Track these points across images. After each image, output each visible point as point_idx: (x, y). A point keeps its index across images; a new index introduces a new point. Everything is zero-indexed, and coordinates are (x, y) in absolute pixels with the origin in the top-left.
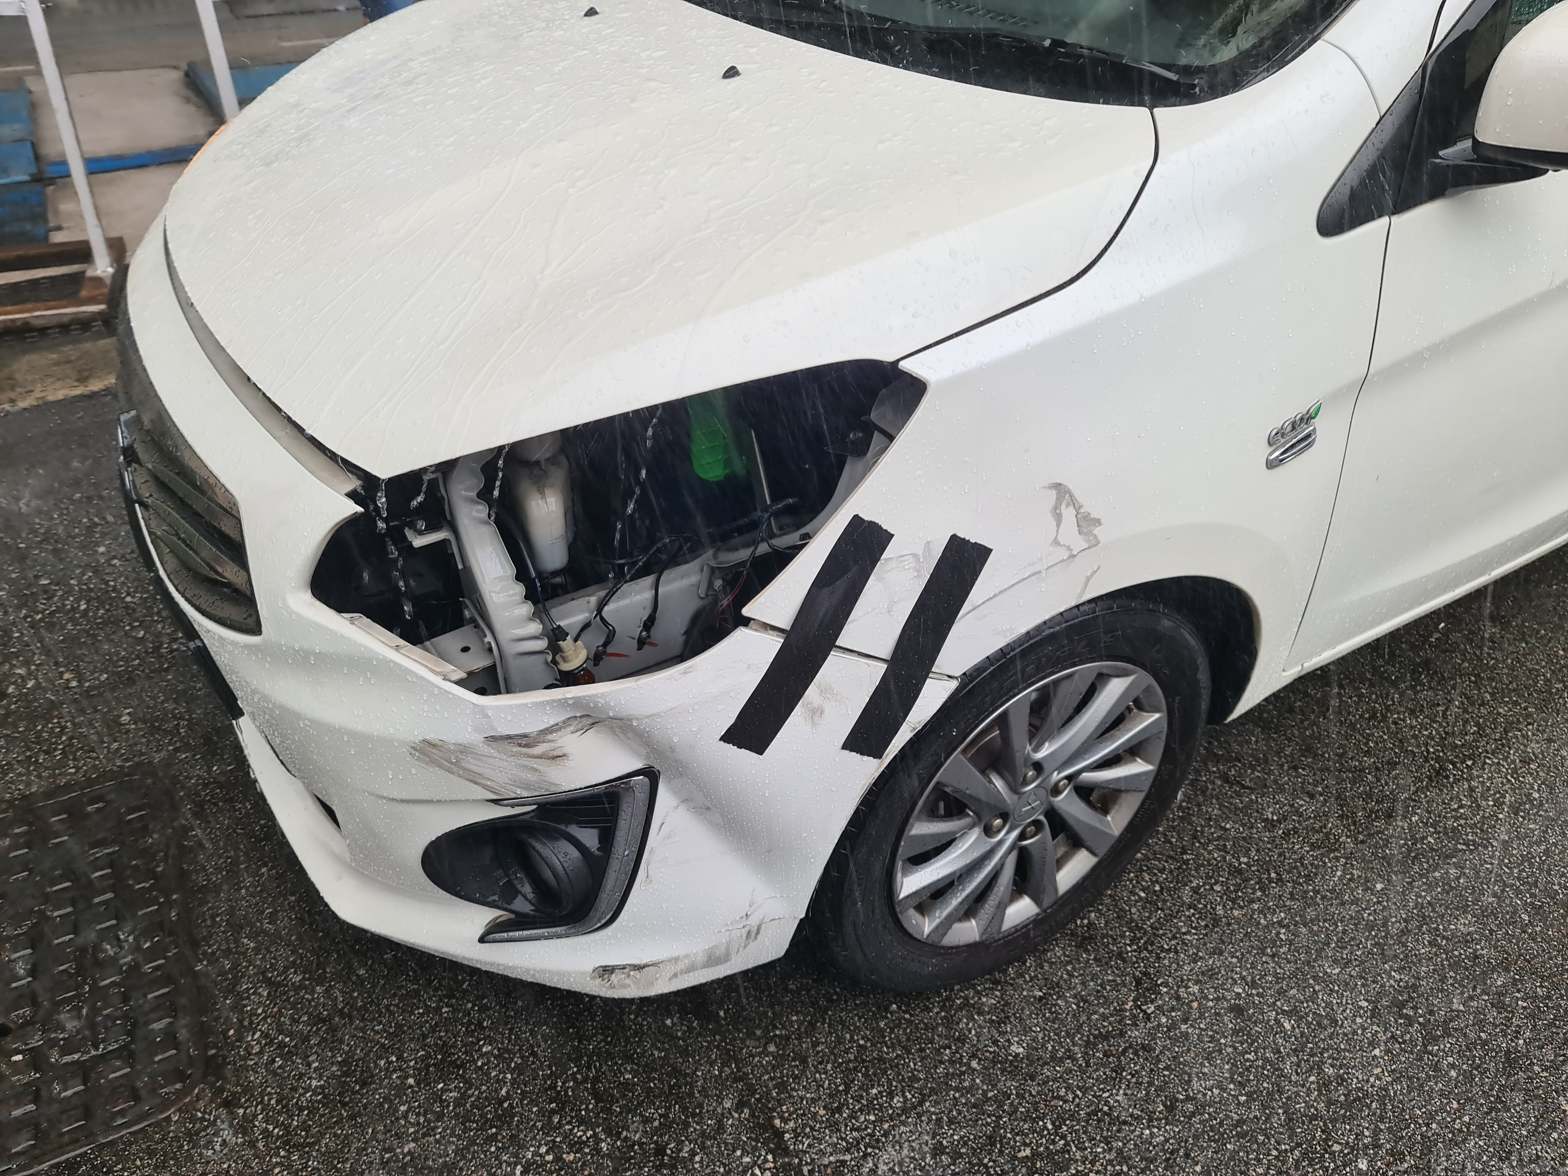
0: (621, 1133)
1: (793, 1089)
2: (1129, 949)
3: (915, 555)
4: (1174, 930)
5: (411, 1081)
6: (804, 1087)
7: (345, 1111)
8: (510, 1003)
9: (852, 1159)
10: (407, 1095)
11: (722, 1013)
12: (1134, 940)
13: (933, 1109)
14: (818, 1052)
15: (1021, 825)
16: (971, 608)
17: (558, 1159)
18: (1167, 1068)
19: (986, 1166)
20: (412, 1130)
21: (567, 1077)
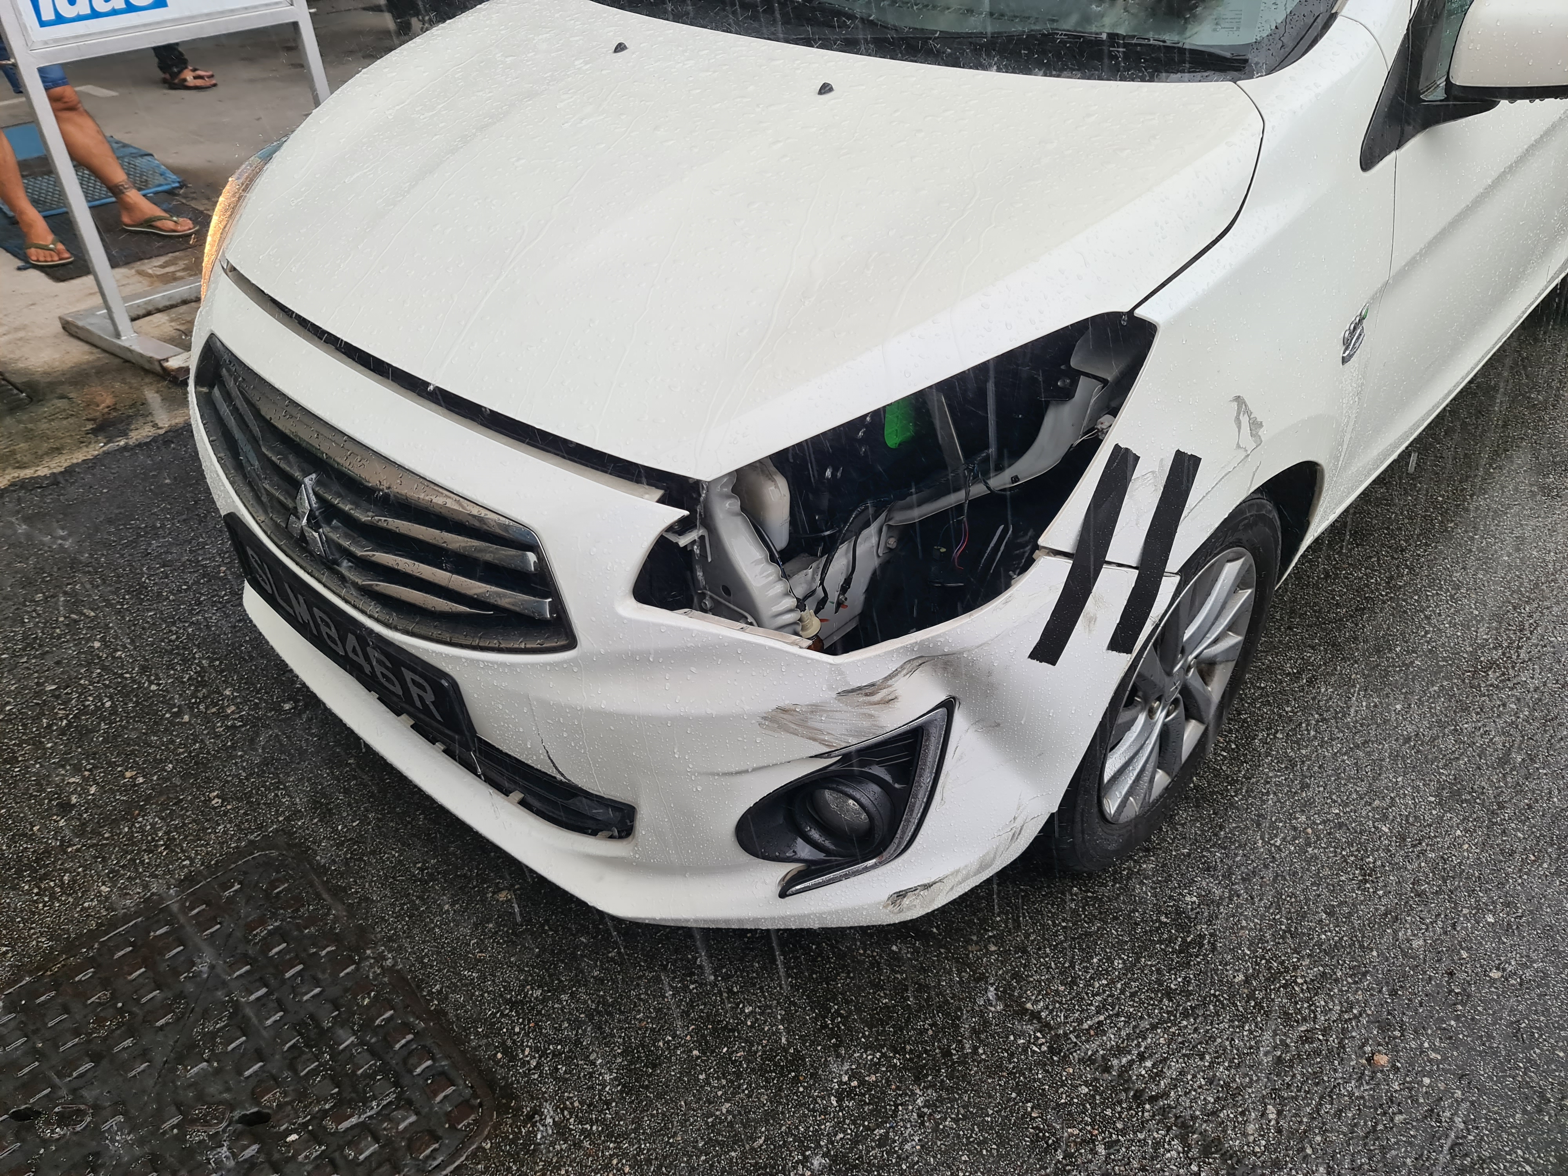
0: (904, 1048)
1: (1028, 976)
2: (1236, 799)
3: (1154, 469)
5: (696, 1053)
6: (1035, 972)
7: (650, 1093)
8: (746, 967)
9: (1105, 1019)
10: (699, 1065)
11: (935, 930)
13: (1149, 963)
14: (1032, 942)
15: (1168, 703)
16: (1188, 511)
17: (862, 1083)
19: (1214, 995)
20: (720, 1093)
21: (832, 1015)
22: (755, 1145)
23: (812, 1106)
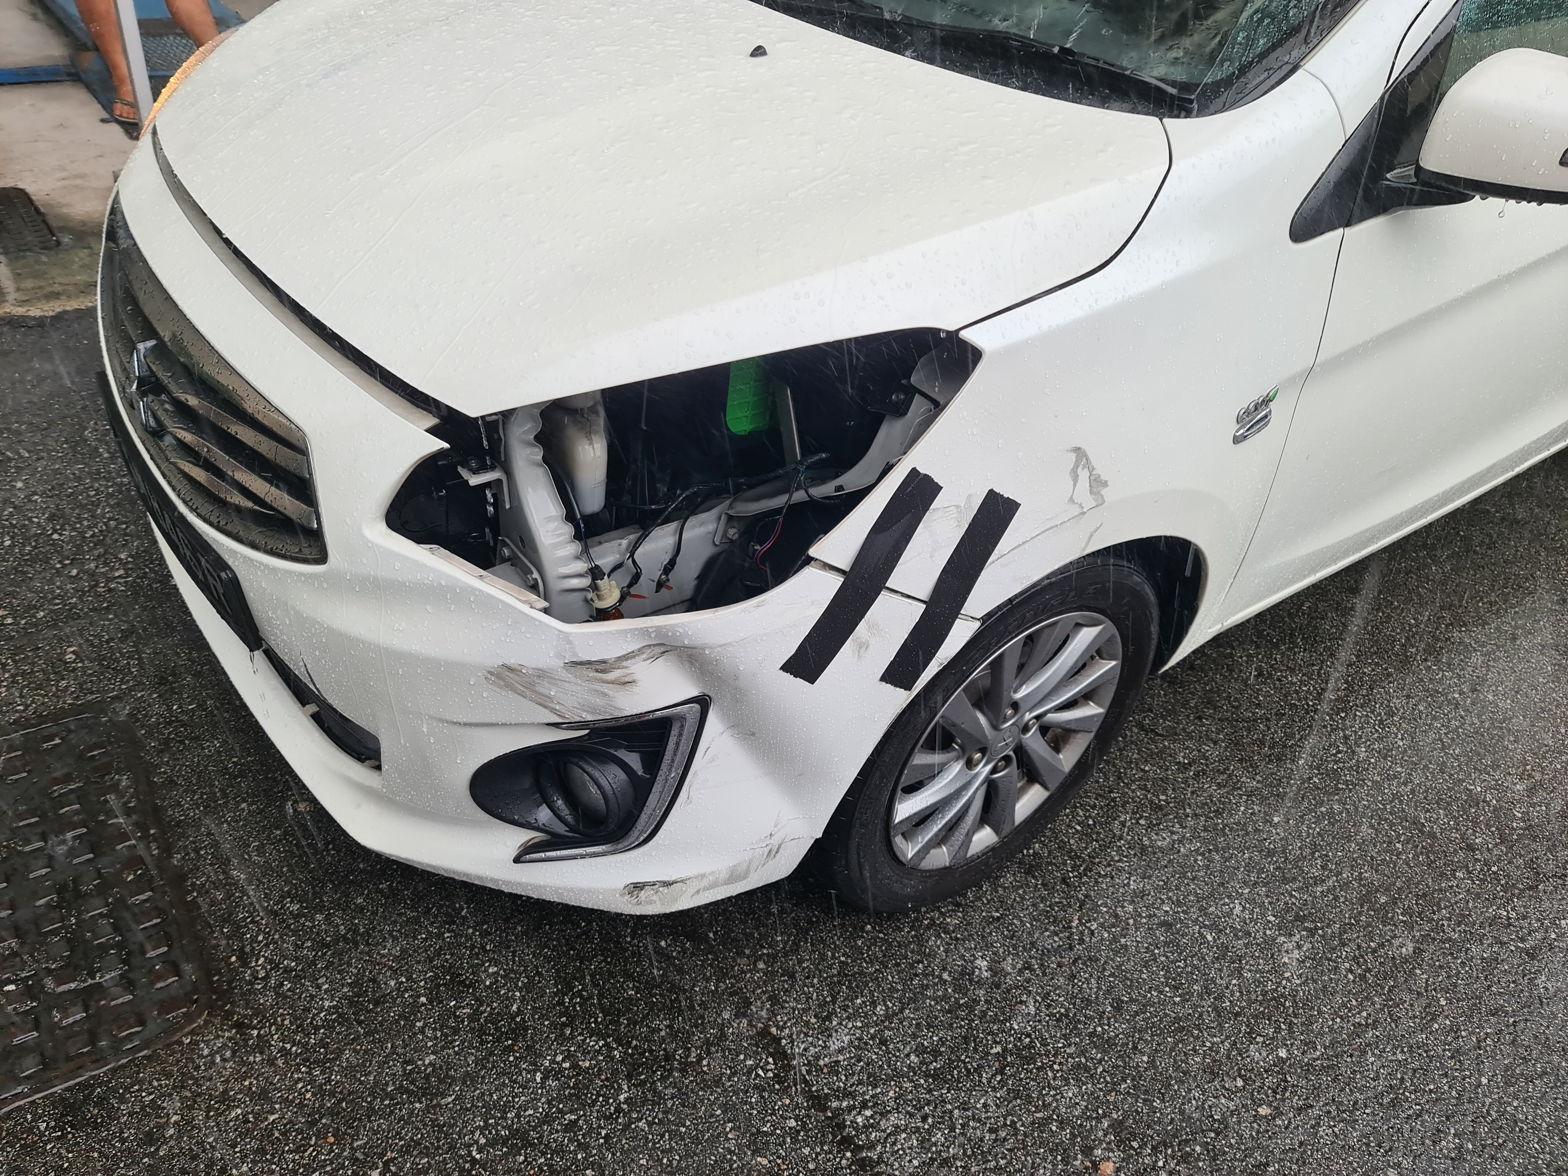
0: (631, 1042)
1: (785, 1001)
2: (1071, 875)
3: (958, 507)
4: (1109, 859)
5: (423, 999)
6: (794, 999)
7: (362, 1028)
8: (509, 928)
9: (844, 1060)
10: (421, 1013)
11: (711, 935)
12: (1075, 868)
13: (912, 1016)
14: (804, 969)
15: (994, 759)
16: (998, 556)
17: (574, 1066)
18: (1112, 975)
19: (964, 1062)
20: (430, 1044)
21: (573, 994)
22: (443, 1102)
23: (515, 1077)
